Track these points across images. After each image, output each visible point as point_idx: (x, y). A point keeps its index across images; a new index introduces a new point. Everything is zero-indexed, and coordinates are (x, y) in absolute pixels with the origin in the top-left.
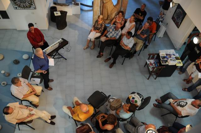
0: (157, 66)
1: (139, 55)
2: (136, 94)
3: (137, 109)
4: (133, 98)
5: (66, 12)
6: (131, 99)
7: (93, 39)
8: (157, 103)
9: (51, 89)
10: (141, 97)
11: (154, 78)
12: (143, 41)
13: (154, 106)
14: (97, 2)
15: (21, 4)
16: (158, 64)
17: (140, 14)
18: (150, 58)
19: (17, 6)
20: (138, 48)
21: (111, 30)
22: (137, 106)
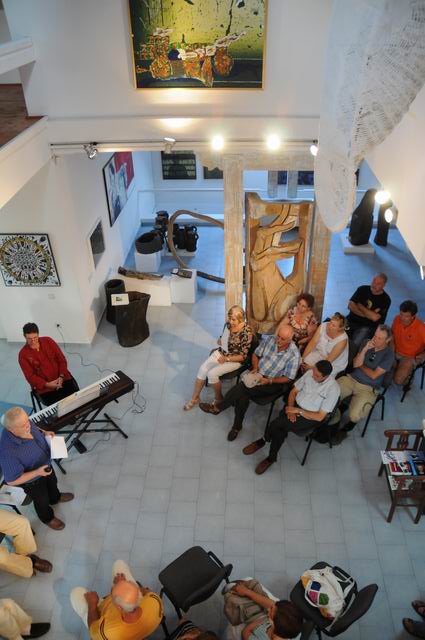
0: (415, 473)
1: (363, 435)
2: (327, 571)
3: (328, 629)
4: (316, 586)
5: (147, 297)
6: (308, 588)
7: (214, 379)
8: (416, 617)
9: (60, 525)
10: (344, 586)
11: (411, 516)
12: (375, 387)
13: (406, 627)
14: (234, 268)
15: (24, 272)
16: (420, 467)
17: (370, 304)
18: (394, 445)
19: (11, 278)
20: (356, 413)
21: (267, 352)
22: (329, 620)
